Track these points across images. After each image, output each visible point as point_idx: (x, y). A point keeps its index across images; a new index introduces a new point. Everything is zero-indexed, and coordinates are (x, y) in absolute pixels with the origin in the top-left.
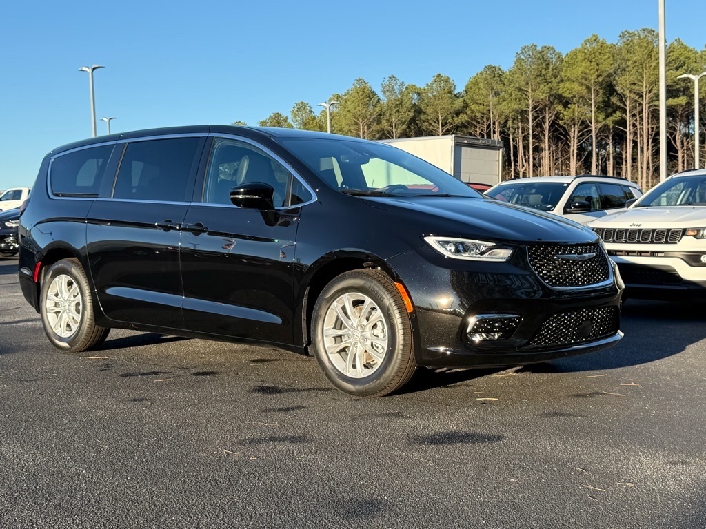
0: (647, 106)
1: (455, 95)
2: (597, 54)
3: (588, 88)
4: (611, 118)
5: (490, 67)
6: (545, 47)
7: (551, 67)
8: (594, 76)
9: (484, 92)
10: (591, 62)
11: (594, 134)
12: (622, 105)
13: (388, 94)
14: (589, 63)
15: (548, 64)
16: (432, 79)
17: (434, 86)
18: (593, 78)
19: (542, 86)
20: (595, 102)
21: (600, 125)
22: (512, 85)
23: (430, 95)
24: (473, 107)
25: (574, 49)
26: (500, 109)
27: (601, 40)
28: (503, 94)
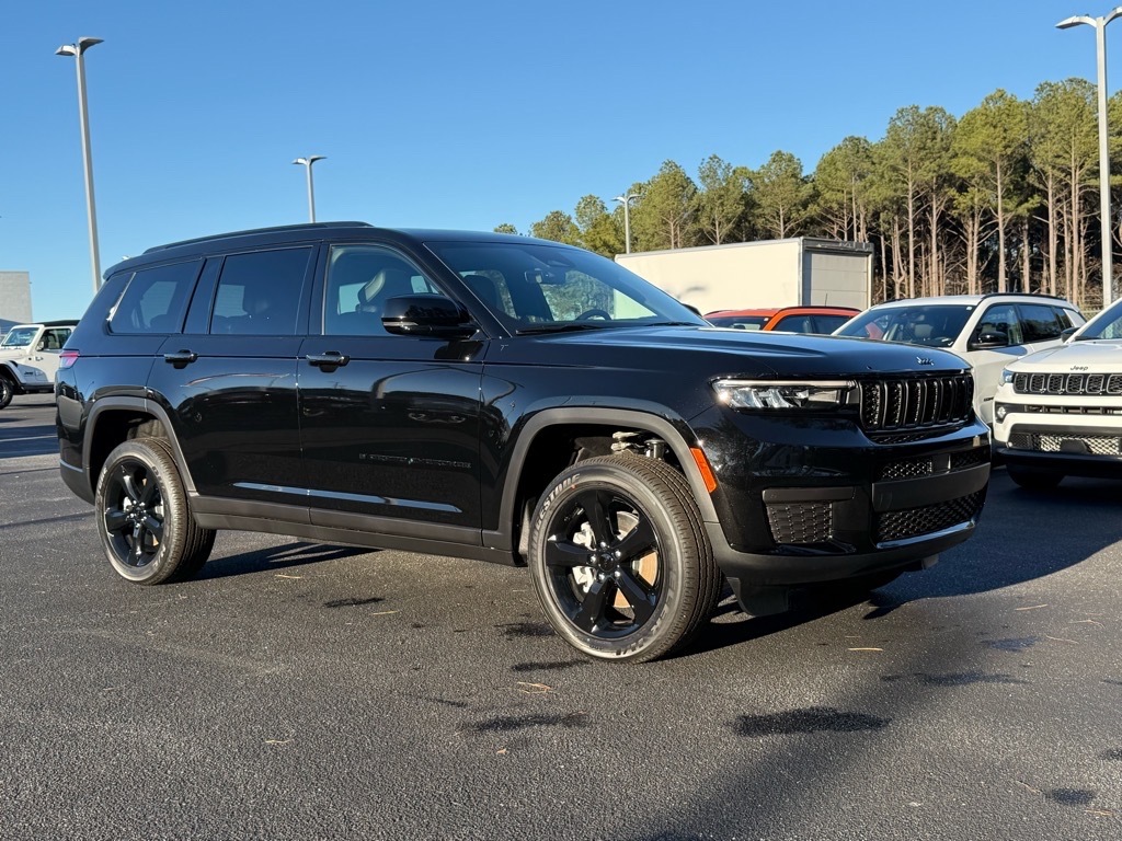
0: (1077, 187)
1: (802, 180)
2: (1004, 116)
3: (993, 165)
4: (1026, 205)
5: (852, 139)
6: (931, 109)
7: (939, 136)
8: (1000, 148)
9: (844, 174)
10: (995, 127)
11: (1001, 228)
12: (1041, 187)
13: (709, 181)
14: (992, 128)
15: (935, 133)
16: (770, 158)
17: (772, 167)
18: (999, 150)
19: (927, 163)
20: (1001, 183)
21: (1009, 216)
22: (884, 162)
23: (766, 180)
24: (827, 196)
25: (971, 110)
26: (866, 196)
27: (1009, 96)
28: (870, 176)
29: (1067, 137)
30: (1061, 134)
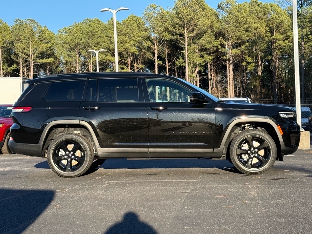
0: (33, 62)
4: (11, 68)
8: (1, 43)
27: (4, 23)
29: (27, 42)
30: (25, 40)
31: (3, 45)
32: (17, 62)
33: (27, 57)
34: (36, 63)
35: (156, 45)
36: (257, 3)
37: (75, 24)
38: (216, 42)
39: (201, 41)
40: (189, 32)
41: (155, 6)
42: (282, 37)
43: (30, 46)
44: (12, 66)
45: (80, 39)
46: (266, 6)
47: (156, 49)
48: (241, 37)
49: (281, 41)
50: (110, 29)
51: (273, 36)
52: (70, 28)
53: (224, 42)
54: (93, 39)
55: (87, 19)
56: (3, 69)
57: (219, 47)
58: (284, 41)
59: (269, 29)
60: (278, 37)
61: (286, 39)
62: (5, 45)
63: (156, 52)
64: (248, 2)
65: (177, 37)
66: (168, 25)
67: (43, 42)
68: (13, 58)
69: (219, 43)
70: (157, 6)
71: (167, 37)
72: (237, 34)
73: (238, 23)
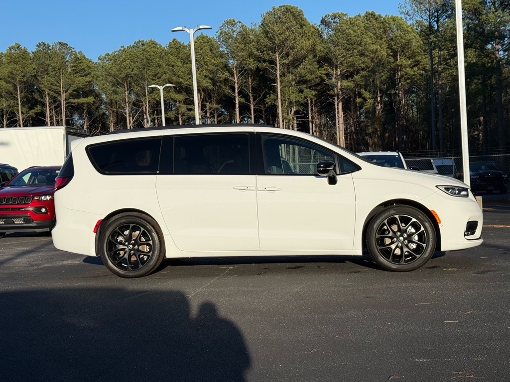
0: (64, 102)
2: (21, 58)
3: (15, 86)
14: (15, 65)
18: (19, 78)
20: (20, 97)
29: (57, 74)
30: (54, 72)
31: (22, 80)
32: (41, 102)
33: (56, 95)
34: (70, 104)
35: (235, 76)
36: (374, 16)
37: (122, 49)
38: (320, 71)
39: (299, 70)
40: (282, 57)
41: (234, 21)
42: (409, 62)
43: (60, 80)
44: (34, 109)
45: (131, 70)
46: (386, 19)
47: (236, 81)
48: (355, 64)
49: (408, 69)
50: (172, 55)
51: (397, 62)
52: (116, 53)
53: (330, 70)
54: (149, 70)
55: (140, 41)
56: (22, 113)
57: (325, 77)
58: (412, 68)
59: (391, 52)
60: (404, 63)
61: (415, 66)
62: (25, 79)
63: (236, 86)
64: (363, 15)
65: (265, 65)
66: (252, 47)
67: (79, 75)
68: (36, 97)
69: (324, 72)
70: (236, 22)
71: (252, 65)
72: (348, 60)
73: (351, 44)
